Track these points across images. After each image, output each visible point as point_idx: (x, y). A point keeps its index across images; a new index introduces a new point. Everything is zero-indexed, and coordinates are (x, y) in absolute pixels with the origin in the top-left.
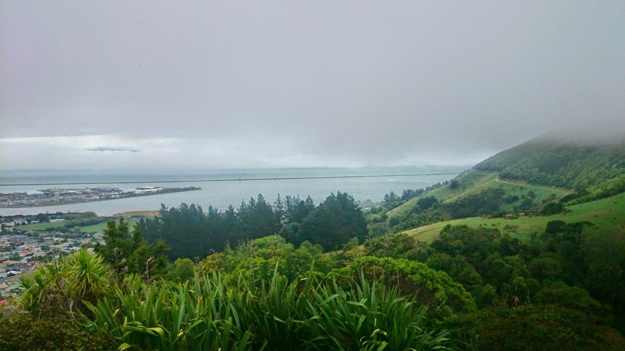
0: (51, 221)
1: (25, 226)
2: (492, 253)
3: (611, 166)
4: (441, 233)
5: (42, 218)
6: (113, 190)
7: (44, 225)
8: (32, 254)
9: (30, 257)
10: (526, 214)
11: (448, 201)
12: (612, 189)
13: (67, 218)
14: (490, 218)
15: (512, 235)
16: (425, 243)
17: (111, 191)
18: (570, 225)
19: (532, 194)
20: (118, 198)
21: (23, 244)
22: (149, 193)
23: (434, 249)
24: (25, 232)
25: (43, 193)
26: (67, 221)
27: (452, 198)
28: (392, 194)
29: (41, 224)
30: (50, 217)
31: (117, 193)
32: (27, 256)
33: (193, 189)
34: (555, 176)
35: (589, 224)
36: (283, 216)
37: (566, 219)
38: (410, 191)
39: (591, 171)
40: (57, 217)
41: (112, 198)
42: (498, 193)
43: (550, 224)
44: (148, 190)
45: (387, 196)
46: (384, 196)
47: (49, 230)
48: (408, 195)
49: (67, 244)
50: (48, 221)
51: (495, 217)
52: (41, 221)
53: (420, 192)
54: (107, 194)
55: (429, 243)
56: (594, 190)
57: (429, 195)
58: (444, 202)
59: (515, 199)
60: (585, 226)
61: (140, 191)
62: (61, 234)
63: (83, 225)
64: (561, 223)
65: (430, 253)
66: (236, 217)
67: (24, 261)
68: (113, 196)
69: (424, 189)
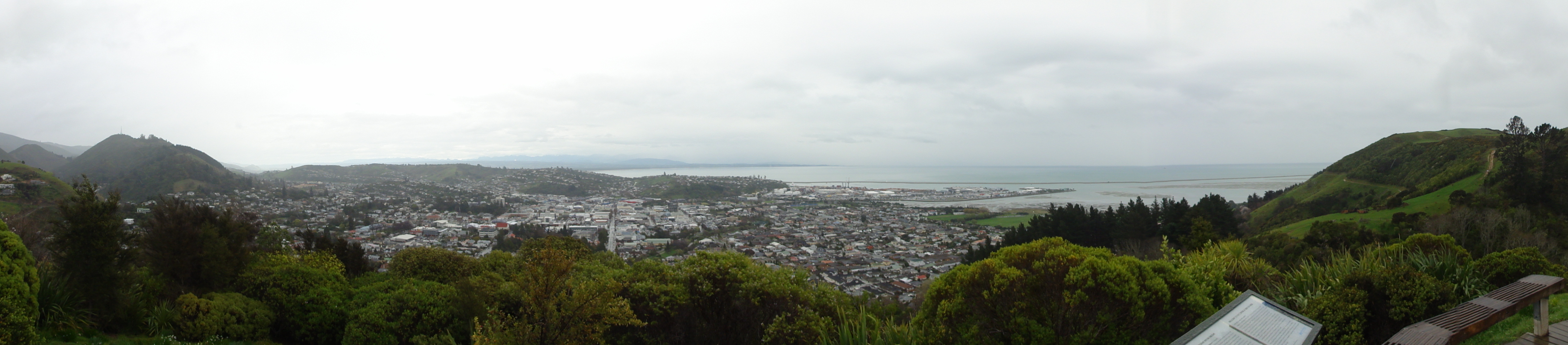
0: (955, 213)
1: (936, 217)
2: (1354, 243)
3: (1430, 167)
4: (1312, 228)
5: (949, 210)
6: (1001, 189)
7: (949, 217)
8: (942, 240)
9: (940, 242)
10: (1375, 209)
11: (1306, 200)
12: (1435, 186)
13: (966, 212)
14: (1347, 213)
15: (1367, 227)
16: (1297, 238)
17: (999, 191)
18: (1410, 215)
19: (1373, 192)
20: (1005, 197)
21: (934, 231)
22: (1030, 194)
23: (1307, 243)
24: (935, 221)
25: (948, 190)
26: (966, 214)
27: (1309, 198)
28: (1255, 195)
29: (948, 216)
30: (953, 210)
31: (1004, 192)
32: (938, 241)
33: (1068, 190)
34: (1389, 175)
35: (1423, 214)
36: (1160, 217)
37: (1407, 211)
38: (1271, 192)
39: (1416, 171)
40: (959, 210)
41: (1001, 197)
42: (1346, 192)
43: (1395, 216)
44: (1030, 190)
45: (1250, 197)
46: (1247, 197)
47: (953, 221)
48: (1270, 195)
49: (966, 234)
50: (952, 214)
51: (1351, 212)
52: (947, 213)
53: (1280, 193)
54: (996, 192)
55: (1302, 237)
56: (1423, 187)
57: (1288, 195)
58: (1302, 202)
59: (1360, 196)
60: (1420, 216)
61: (1023, 191)
62: (962, 225)
63: (978, 218)
64: (1403, 214)
65: (1303, 247)
66: (1115, 217)
67: (936, 245)
68: (1001, 195)
69: (1283, 190)
